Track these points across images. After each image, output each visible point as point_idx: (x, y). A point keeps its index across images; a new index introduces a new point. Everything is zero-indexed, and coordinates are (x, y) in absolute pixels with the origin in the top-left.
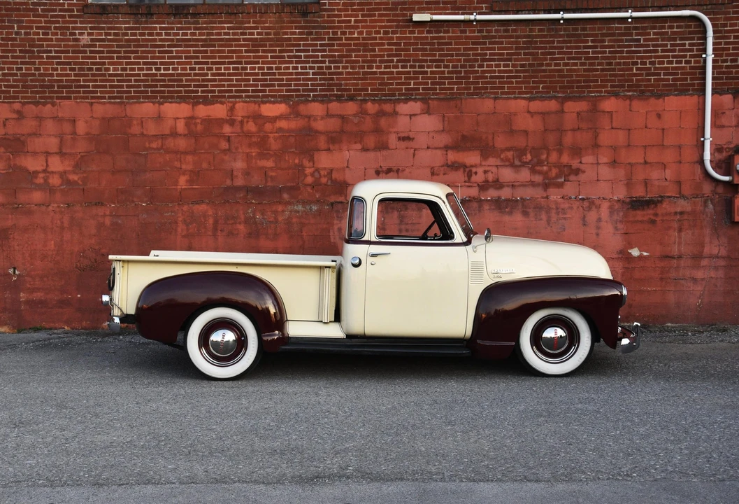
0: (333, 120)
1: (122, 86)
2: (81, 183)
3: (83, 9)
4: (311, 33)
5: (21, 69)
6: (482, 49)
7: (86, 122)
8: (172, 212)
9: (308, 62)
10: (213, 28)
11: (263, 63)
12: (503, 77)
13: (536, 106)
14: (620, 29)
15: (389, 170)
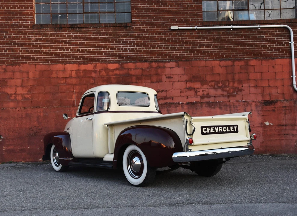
0: (138, 70)
1: (49, 58)
2: (30, 98)
3: (33, 27)
4: (128, 35)
5: (6, 51)
6: (199, 41)
7: (33, 73)
8: (69, 110)
9: (127, 46)
10: (87, 33)
11: (108, 47)
12: (209, 52)
13: (223, 63)
14: (256, 32)
15: (163, 91)
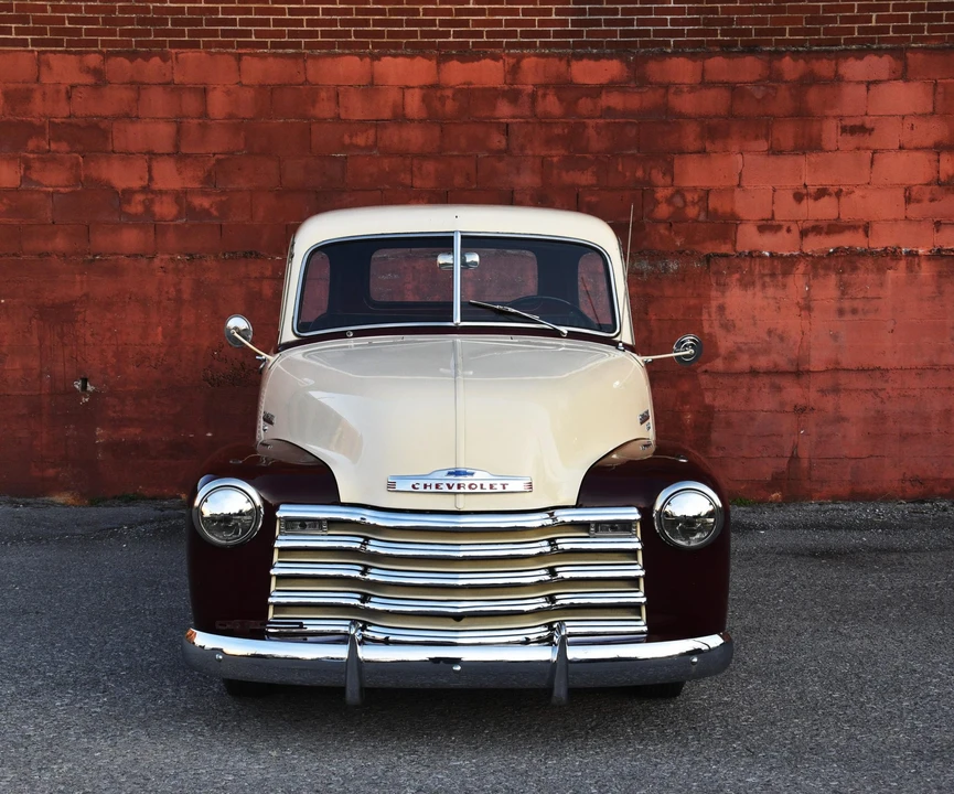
0: (712, 93)
1: (300, 23)
2: (215, 213)
7: (228, 93)
8: (393, 273)
15: (822, 193)
